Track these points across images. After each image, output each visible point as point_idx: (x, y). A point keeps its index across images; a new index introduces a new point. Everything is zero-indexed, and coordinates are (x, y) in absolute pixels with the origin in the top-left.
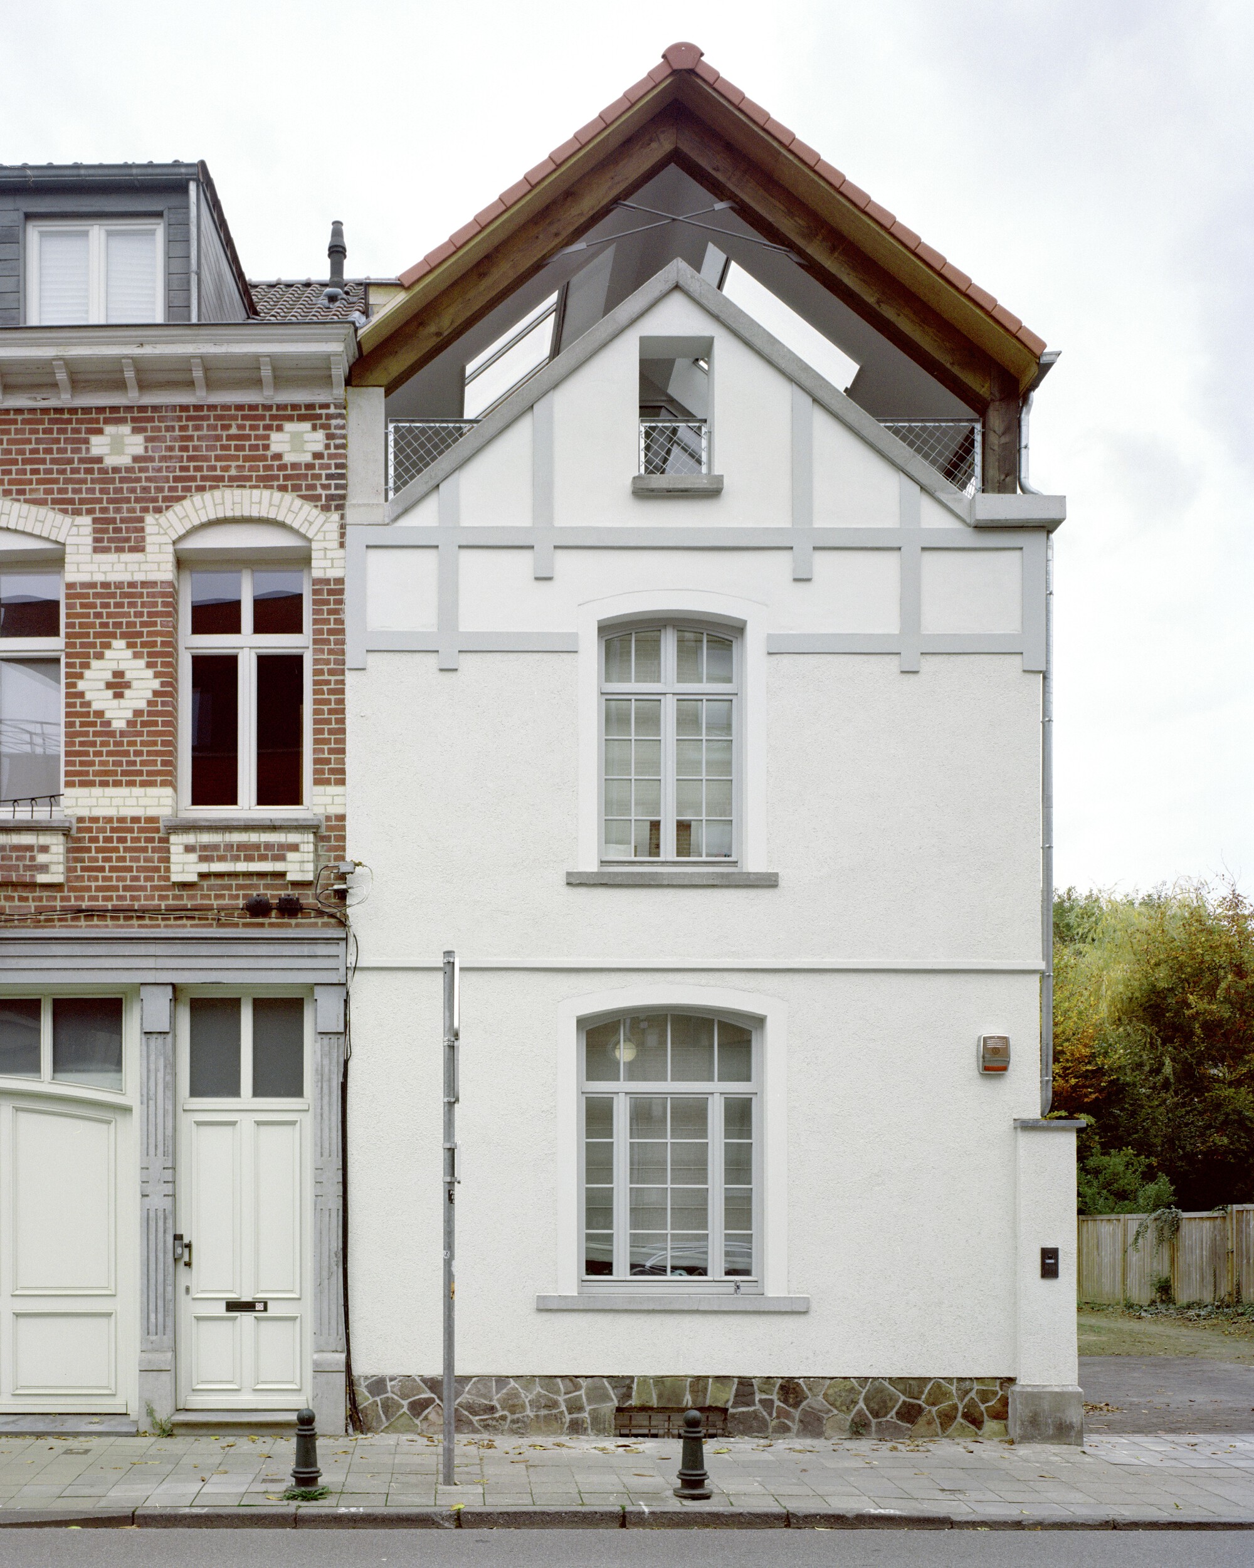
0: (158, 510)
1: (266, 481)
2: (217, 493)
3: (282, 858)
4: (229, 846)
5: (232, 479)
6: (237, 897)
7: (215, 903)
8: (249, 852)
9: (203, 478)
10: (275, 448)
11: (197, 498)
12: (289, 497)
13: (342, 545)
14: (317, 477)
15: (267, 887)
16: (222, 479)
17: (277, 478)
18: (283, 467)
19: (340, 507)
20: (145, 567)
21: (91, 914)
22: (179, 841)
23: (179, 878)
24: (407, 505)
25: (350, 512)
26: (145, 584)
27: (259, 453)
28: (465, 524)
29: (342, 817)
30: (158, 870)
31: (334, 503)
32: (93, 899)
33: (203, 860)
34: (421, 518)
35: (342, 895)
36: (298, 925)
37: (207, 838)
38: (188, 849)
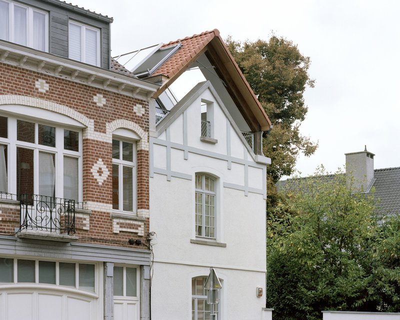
0: (109, 122)
1: (132, 119)
2: (122, 120)
3: (137, 229)
4: (126, 224)
5: (125, 117)
6: (126, 238)
7: (122, 240)
8: (131, 226)
9: (119, 115)
10: (135, 111)
11: (118, 120)
12: (137, 125)
13: (148, 142)
14: (143, 121)
15: (133, 236)
16: (123, 116)
17: (134, 119)
18: (136, 116)
19: (148, 131)
20: (106, 138)
21: (94, 240)
22: (115, 221)
23: (115, 232)
24: (160, 133)
25: (150, 133)
26: (106, 143)
27: (131, 111)
28: (171, 141)
29: (148, 219)
30: (109, 228)
31: (147, 129)
32: (95, 235)
33: (121, 227)
34: (163, 137)
35: (149, 241)
36: (140, 248)
37: (122, 221)
38: (118, 224)
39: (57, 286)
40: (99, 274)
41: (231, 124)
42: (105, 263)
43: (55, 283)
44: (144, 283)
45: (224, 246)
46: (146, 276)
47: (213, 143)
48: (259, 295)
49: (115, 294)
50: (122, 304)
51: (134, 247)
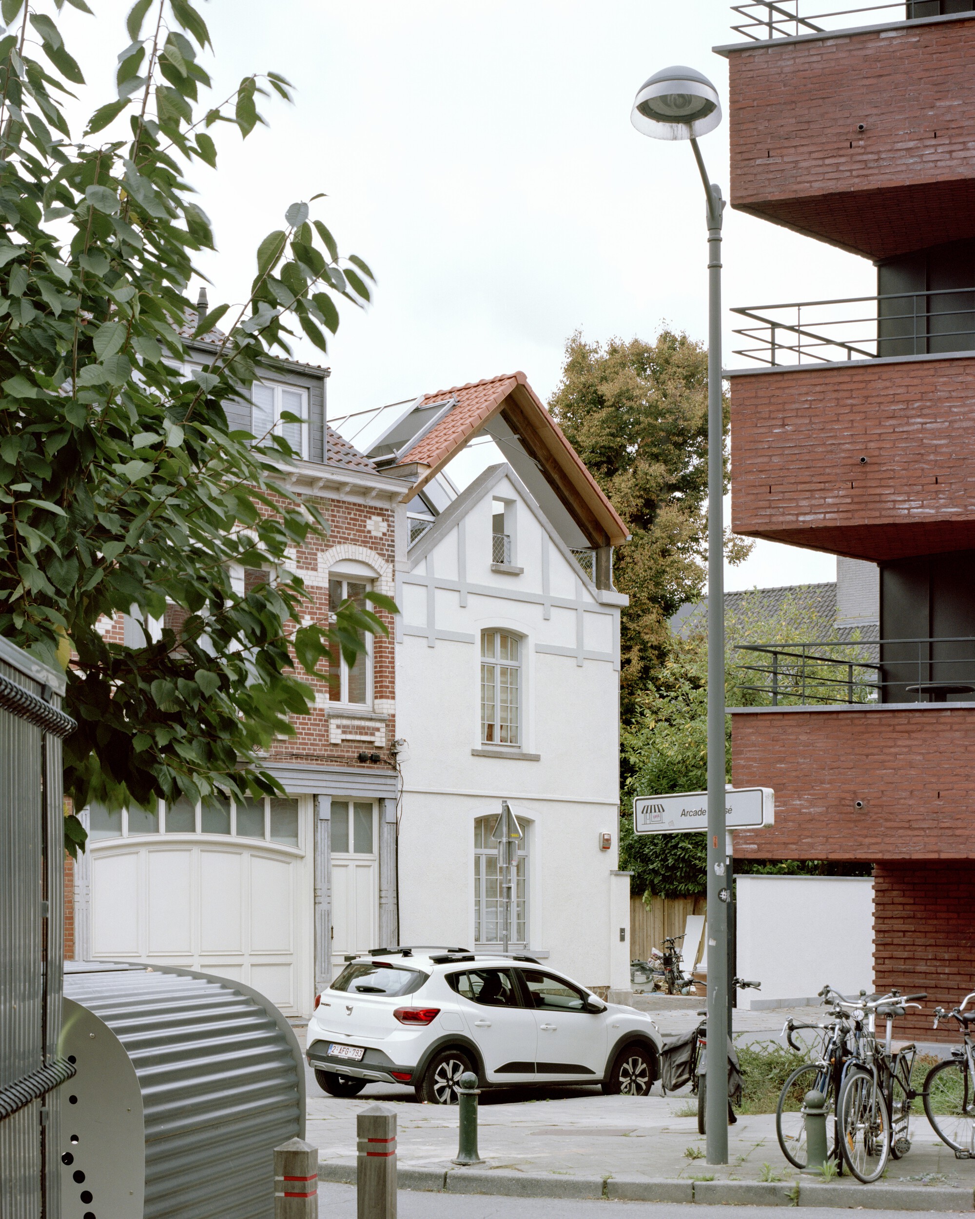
0: (323, 551)
1: (364, 543)
2: (346, 546)
3: (373, 734)
4: (353, 727)
5: (352, 540)
6: (354, 752)
7: (346, 754)
8: (361, 730)
9: (341, 538)
10: (369, 528)
11: (338, 547)
12: (373, 553)
13: (393, 580)
14: (384, 545)
15: (366, 748)
16: (347, 539)
17: (368, 542)
18: (371, 537)
19: (393, 561)
20: (317, 579)
21: (297, 756)
22: (334, 722)
23: (333, 741)
24: (416, 564)
25: (397, 565)
26: (318, 588)
27: (362, 529)
28: (436, 576)
29: (394, 716)
30: (323, 736)
31: (391, 559)
32: (298, 749)
33: (344, 732)
34: (420, 571)
35: (394, 755)
36: (378, 768)
37: (345, 722)
38: (338, 727)
39: (233, 838)
40: (305, 815)
41: (550, 537)
42: (315, 796)
43: (228, 832)
44: (386, 829)
45: (535, 758)
46: (389, 817)
47: (515, 574)
48: (605, 846)
49: (333, 851)
50: (346, 866)
51: (368, 767)
